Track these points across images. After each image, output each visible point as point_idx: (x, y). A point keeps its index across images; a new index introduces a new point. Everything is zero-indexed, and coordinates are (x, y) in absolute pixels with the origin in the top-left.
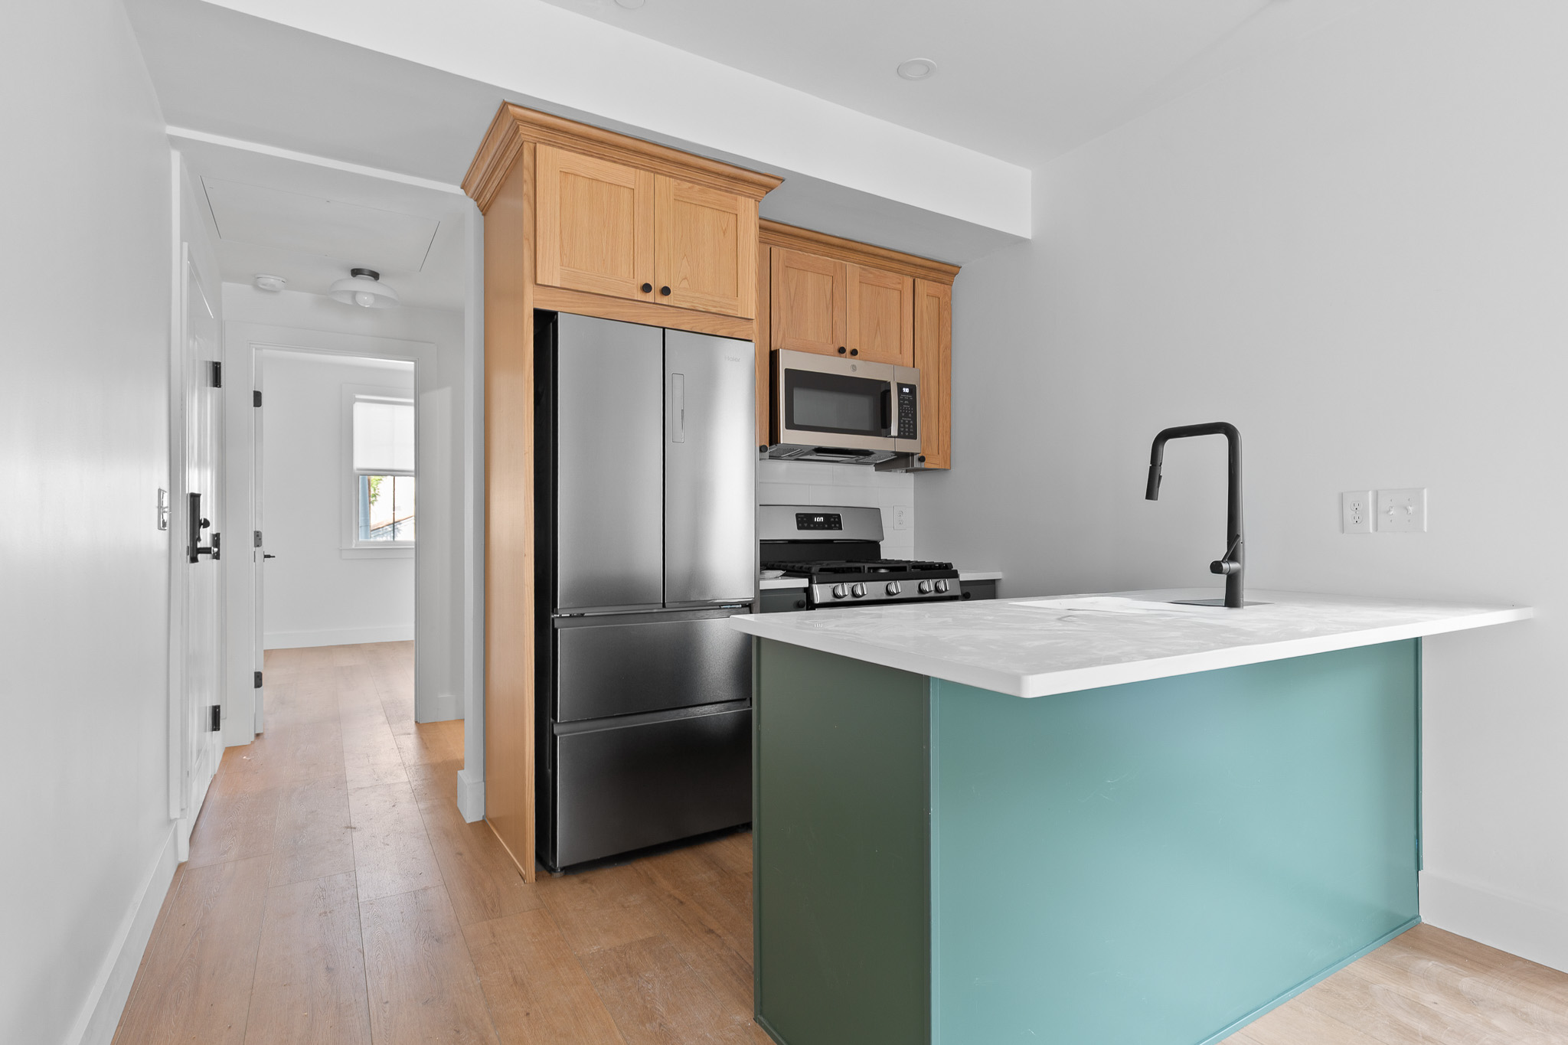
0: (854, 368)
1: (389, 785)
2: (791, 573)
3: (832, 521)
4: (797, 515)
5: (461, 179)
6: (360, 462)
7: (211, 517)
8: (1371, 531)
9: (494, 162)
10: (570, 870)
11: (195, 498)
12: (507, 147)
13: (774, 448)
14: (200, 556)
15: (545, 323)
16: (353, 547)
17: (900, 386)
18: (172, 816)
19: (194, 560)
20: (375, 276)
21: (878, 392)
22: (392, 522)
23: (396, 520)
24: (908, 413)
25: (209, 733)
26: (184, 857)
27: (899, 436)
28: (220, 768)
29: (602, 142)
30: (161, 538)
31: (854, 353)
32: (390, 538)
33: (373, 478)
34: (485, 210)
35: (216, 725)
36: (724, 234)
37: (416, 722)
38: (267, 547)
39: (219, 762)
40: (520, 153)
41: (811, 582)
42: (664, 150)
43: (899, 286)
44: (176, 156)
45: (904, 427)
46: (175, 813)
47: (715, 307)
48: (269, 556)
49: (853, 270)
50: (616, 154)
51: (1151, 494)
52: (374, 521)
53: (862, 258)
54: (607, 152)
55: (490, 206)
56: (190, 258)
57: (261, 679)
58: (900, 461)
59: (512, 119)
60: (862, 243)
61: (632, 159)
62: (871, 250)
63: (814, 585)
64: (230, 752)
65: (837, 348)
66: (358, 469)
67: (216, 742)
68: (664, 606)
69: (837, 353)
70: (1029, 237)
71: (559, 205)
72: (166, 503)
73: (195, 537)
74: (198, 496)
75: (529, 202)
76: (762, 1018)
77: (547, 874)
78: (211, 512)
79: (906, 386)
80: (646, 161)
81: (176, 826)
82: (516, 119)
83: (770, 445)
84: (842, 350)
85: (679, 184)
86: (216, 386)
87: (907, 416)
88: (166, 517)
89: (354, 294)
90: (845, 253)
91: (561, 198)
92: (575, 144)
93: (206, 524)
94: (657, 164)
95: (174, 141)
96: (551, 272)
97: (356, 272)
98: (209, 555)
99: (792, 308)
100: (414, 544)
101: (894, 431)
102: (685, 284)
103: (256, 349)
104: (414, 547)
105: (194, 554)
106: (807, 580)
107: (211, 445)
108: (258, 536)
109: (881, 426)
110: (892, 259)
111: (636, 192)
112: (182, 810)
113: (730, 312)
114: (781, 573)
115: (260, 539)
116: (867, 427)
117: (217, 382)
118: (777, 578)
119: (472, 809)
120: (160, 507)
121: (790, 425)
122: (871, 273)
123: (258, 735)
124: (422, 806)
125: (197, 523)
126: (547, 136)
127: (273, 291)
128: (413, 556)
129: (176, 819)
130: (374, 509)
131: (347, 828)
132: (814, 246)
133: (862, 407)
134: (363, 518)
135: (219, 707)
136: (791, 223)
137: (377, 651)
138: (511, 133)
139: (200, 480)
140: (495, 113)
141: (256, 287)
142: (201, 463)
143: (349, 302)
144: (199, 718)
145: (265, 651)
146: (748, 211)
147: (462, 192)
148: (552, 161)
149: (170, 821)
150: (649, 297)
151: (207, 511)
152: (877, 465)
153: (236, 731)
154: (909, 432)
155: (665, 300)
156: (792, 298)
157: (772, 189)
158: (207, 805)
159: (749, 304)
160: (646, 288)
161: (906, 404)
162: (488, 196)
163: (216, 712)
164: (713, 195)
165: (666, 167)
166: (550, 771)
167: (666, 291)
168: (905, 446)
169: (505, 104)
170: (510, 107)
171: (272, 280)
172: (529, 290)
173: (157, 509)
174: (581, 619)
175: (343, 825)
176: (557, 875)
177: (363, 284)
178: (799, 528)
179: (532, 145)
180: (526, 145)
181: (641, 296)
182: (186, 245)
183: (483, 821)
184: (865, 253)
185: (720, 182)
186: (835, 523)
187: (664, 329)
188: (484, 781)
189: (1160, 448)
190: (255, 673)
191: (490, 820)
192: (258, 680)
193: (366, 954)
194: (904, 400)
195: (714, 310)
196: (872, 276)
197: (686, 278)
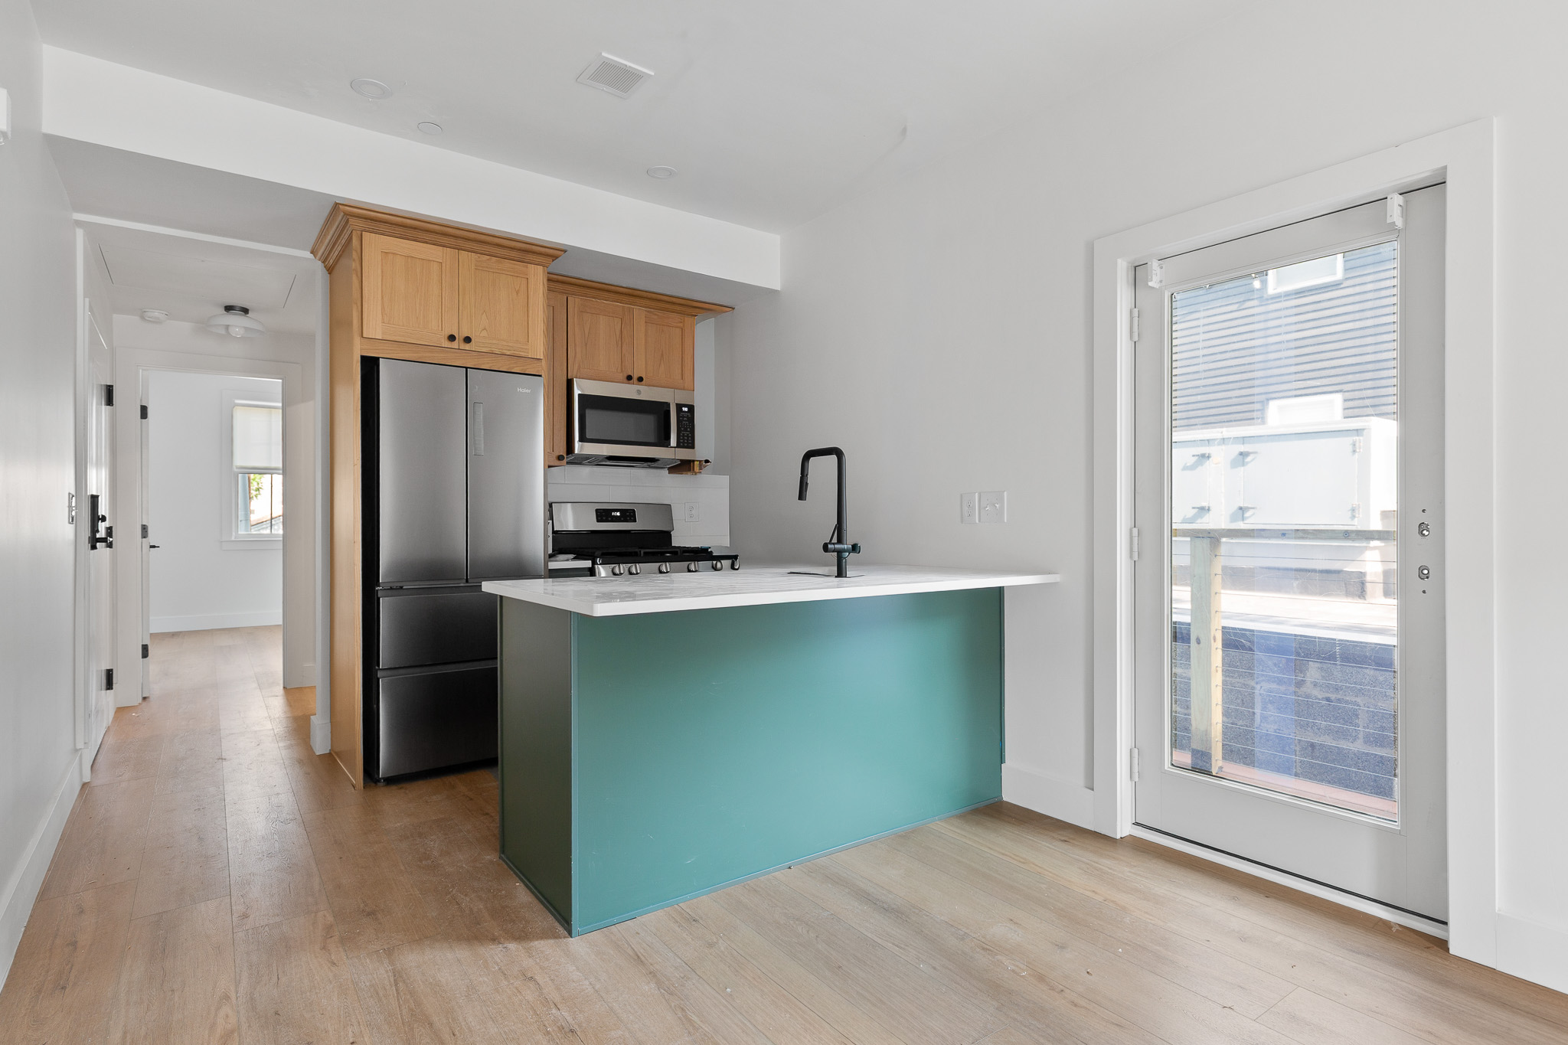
0: (639, 392)
1: (256, 732)
2: (579, 556)
3: (628, 515)
4: (597, 510)
5: (310, 248)
6: (240, 461)
7: (106, 513)
8: (977, 521)
9: (334, 239)
10: (390, 781)
11: (94, 499)
12: (342, 231)
13: (571, 457)
14: (98, 545)
15: (370, 367)
16: (233, 539)
17: (679, 407)
18: (78, 747)
19: (94, 547)
20: (245, 311)
21: (660, 410)
22: (269, 517)
23: (273, 516)
24: (687, 428)
25: (104, 692)
26: (87, 778)
27: (678, 446)
28: (112, 722)
29: (415, 228)
30: (69, 530)
31: (640, 379)
32: (268, 531)
33: (252, 476)
34: (330, 270)
35: (109, 685)
36: (517, 294)
37: (284, 688)
38: (152, 539)
39: (112, 717)
40: (350, 240)
41: (594, 563)
42: (466, 232)
43: (681, 325)
44: (80, 234)
45: (684, 439)
46: (80, 745)
47: (509, 350)
48: (154, 547)
49: (639, 313)
50: (428, 236)
51: (802, 496)
52: (254, 518)
53: (648, 302)
54: (420, 235)
55: (333, 267)
56: (91, 309)
57: (147, 651)
58: (684, 467)
59: (342, 214)
60: (646, 292)
61: (440, 239)
62: (654, 296)
63: (596, 566)
64: (120, 711)
65: (626, 375)
66: (237, 468)
67: (108, 701)
68: (467, 581)
69: (625, 380)
70: (778, 288)
71: (381, 278)
72: (74, 504)
73: (94, 529)
74: (97, 497)
75: (357, 275)
76: (503, 856)
77: (373, 784)
78: (106, 509)
79: (685, 406)
80: (452, 241)
81: (81, 755)
82: (346, 214)
83: (566, 456)
84: (629, 378)
85: (479, 257)
86: (109, 405)
87: (686, 430)
88: (74, 513)
89: (227, 327)
90: (632, 299)
91: (382, 272)
92: (394, 230)
93: (104, 519)
94: (461, 243)
95: (79, 223)
96: (375, 327)
97: (229, 308)
98: (104, 544)
99: (586, 345)
100: (281, 536)
101: (673, 441)
102: (484, 333)
103: (143, 370)
104: (281, 539)
105: (94, 542)
106: (590, 561)
107: (105, 452)
108: (144, 529)
109: (663, 441)
110: (674, 303)
111: (444, 265)
112: (85, 743)
113: (523, 354)
114: (572, 556)
115: (147, 532)
116: (652, 440)
117: (110, 401)
118: (568, 560)
119: (321, 744)
120: (70, 506)
121: (582, 439)
122: (655, 315)
123: (144, 698)
124: (281, 744)
125: (96, 518)
126: (370, 225)
127: (157, 322)
128: (281, 547)
129: (80, 749)
130: (254, 504)
131: (219, 759)
132: (606, 294)
133: (648, 423)
134: (243, 513)
135: (112, 670)
136: (584, 278)
137: (252, 634)
138: (343, 223)
139: (98, 482)
140: (328, 212)
141: (143, 318)
142: (98, 465)
143: (223, 332)
144: (97, 680)
145: (151, 634)
146: (537, 276)
147: (311, 256)
148: (375, 245)
149: (76, 750)
150: (455, 345)
151: (103, 509)
152: (669, 469)
153: (126, 691)
154: (688, 443)
155: (467, 347)
156: (587, 336)
157: (557, 258)
158: (102, 747)
159: (538, 346)
160: (452, 338)
161: (685, 421)
162: (331, 261)
163: (109, 674)
164: (507, 264)
165: (468, 245)
166: (375, 706)
167: (468, 340)
168: (684, 454)
169: (336, 204)
170: (340, 206)
171: (156, 314)
172: (357, 340)
173: (67, 509)
174: (401, 591)
175: (217, 757)
176: (382, 783)
177: (236, 320)
178: (598, 521)
179: (359, 233)
180: (354, 233)
181: (447, 344)
182: (87, 300)
183: (330, 754)
184: (649, 299)
185: (513, 254)
186: (630, 516)
187: (467, 368)
188: (331, 722)
189: (806, 464)
190: (143, 645)
191: (336, 753)
192: (145, 651)
193: (228, 830)
194: (683, 417)
195: (508, 353)
196: (656, 317)
197: (485, 329)
